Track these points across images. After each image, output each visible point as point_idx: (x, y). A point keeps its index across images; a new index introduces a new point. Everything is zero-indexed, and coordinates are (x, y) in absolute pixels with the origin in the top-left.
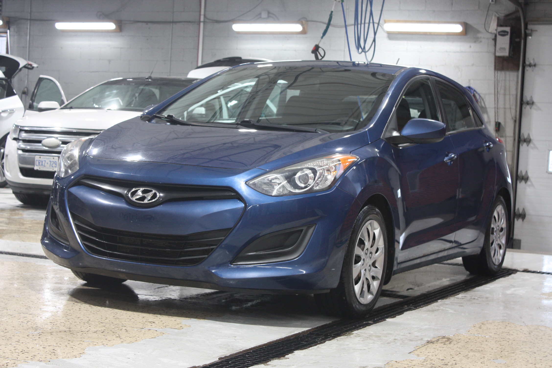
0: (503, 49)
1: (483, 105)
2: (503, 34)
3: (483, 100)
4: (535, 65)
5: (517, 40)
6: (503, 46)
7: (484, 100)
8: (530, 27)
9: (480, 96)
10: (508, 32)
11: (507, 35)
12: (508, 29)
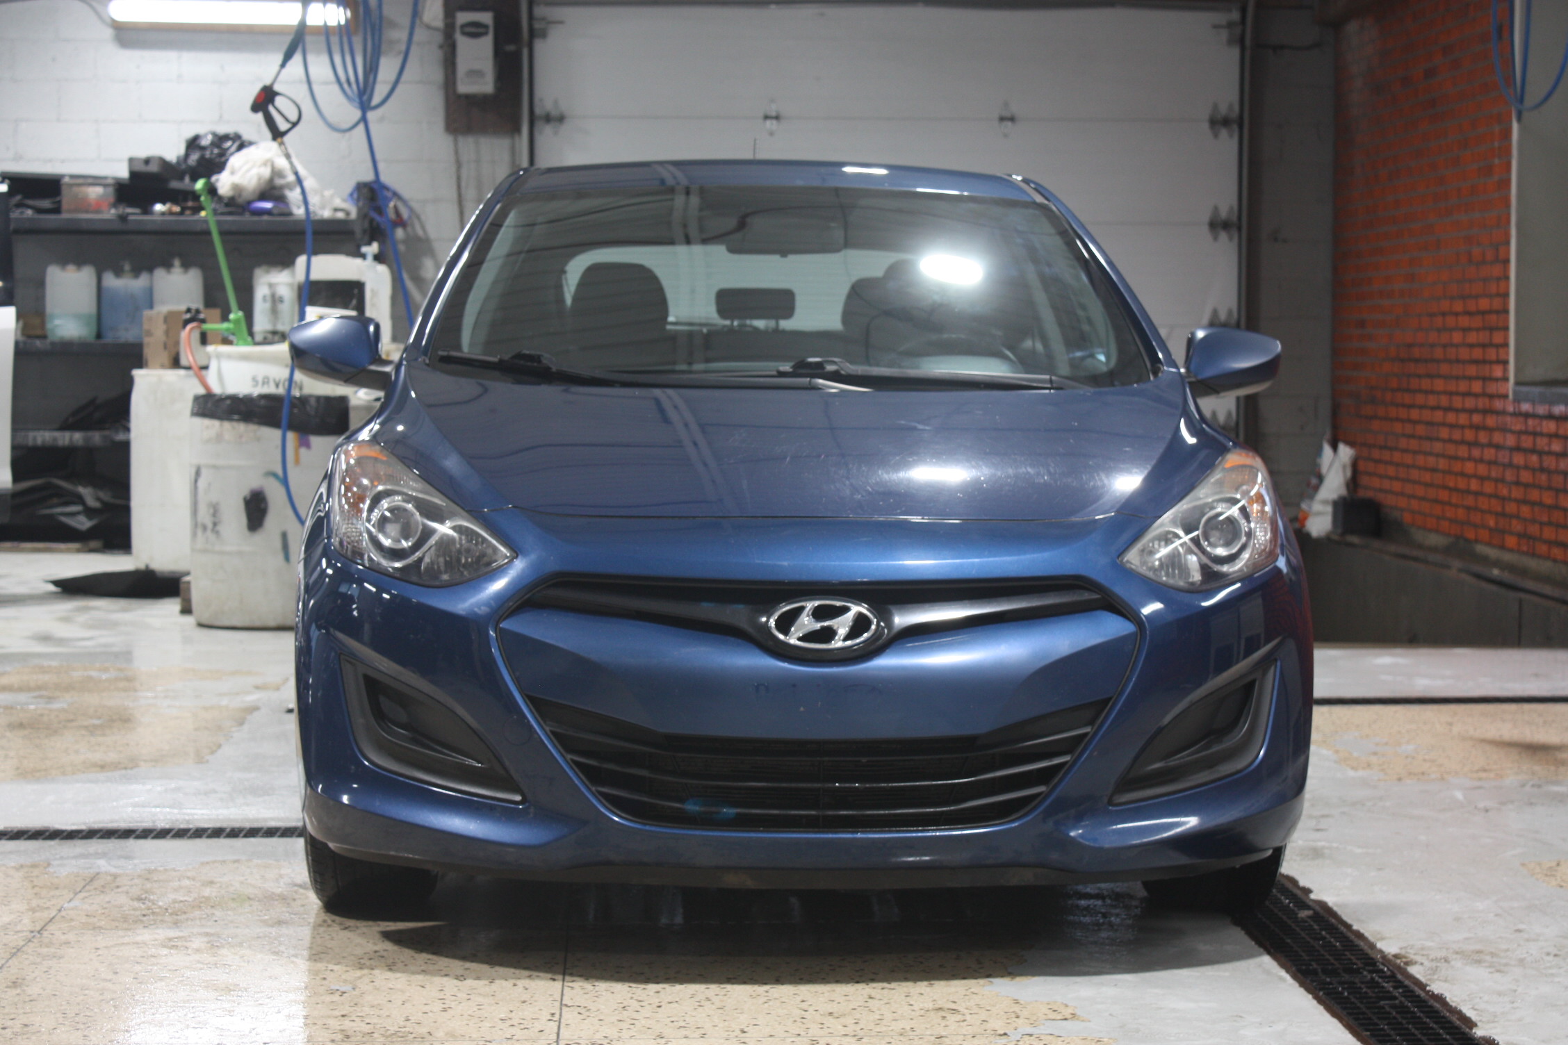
0: (475, 74)
1: (420, 232)
2: (475, 31)
3: (418, 217)
4: (561, 119)
5: (511, 48)
6: (477, 66)
7: (423, 217)
8: (539, 11)
9: (411, 210)
10: (485, 26)
11: (486, 34)
12: (486, 18)
